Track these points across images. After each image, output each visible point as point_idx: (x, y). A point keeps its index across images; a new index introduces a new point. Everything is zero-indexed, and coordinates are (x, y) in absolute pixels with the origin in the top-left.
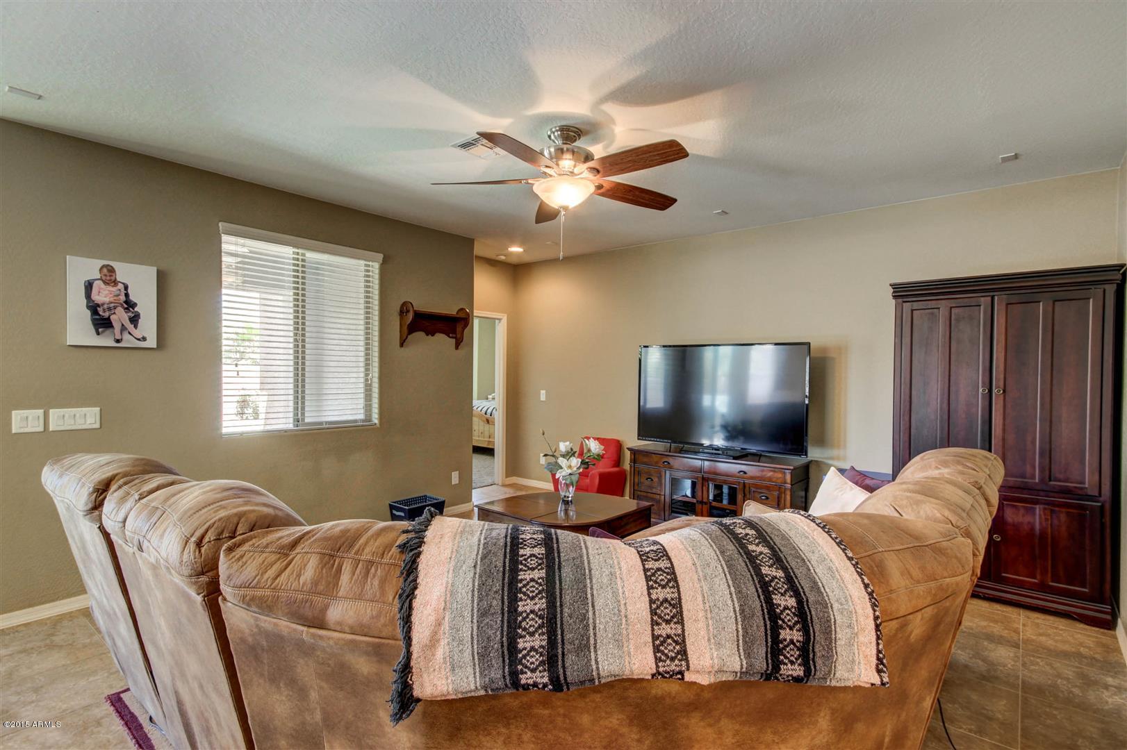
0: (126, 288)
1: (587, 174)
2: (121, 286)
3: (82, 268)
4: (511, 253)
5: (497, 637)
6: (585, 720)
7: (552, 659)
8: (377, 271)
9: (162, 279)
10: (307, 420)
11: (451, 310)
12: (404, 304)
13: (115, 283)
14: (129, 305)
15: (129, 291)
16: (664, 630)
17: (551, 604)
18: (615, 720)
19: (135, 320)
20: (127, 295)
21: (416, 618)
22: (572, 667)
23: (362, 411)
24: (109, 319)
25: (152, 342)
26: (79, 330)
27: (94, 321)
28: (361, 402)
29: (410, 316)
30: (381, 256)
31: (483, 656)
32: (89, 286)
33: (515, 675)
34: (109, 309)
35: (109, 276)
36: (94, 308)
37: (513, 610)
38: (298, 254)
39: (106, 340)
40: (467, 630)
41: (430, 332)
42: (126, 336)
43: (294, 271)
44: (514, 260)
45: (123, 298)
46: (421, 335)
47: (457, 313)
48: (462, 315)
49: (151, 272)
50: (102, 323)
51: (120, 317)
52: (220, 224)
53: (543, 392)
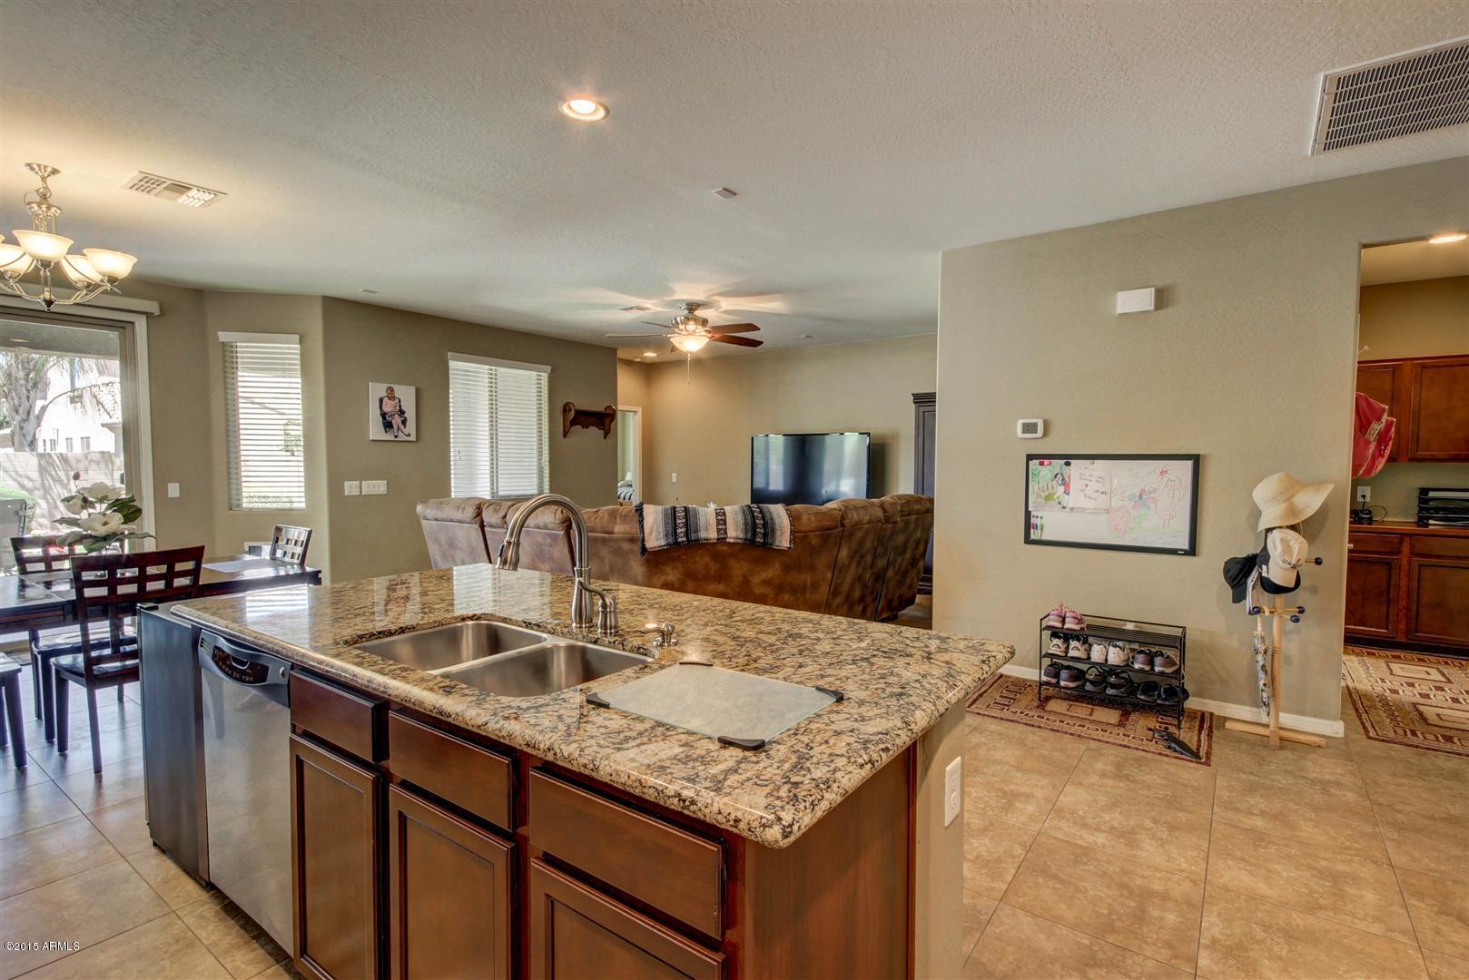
0: (400, 401)
1: (704, 333)
2: (397, 400)
3: (377, 390)
4: (646, 357)
5: (670, 530)
6: (698, 559)
7: (687, 534)
8: (546, 380)
9: (418, 392)
10: (500, 493)
11: (600, 408)
12: (567, 404)
13: (394, 398)
14: (402, 412)
15: (402, 403)
16: (720, 527)
17: (687, 521)
18: (707, 559)
19: (404, 422)
20: (400, 406)
21: (645, 527)
22: (693, 536)
23: (536, 487)
24: (391, 422)
25: (413, 438)
26: (375, 431)
27: (384, 423)
28: (535, 481)
29: (573, 413)
30: (550, 368)
31: (666, 535)
32: (381, 401)
33: (676, 539)
34: (391, 416)
35: (391, 394)
36: (383, 415)
37: (675, 523)
38: (491, 370)
39: (390, 437)
40: (661, 528)
41: (585, 426)
42: (400, 434)
43: (489, 378)
44: (648, 361)
45: (398, 408)
46: (579, 427)
47: (606, 409)
48: (609, 411)
49: (412, 390)
50: (388, 425)
51: (397, 421)
52: (449, 353)
53: (674, 475)
